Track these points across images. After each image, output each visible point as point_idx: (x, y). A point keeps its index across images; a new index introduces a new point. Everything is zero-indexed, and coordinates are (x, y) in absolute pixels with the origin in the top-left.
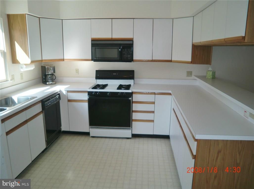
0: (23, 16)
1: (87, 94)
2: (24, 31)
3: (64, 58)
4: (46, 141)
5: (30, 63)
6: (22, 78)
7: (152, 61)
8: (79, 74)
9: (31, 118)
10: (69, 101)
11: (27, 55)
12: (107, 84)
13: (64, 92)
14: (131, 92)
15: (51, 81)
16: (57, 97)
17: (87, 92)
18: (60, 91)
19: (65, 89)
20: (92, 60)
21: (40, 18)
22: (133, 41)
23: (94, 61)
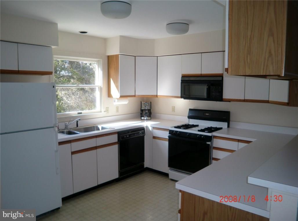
0: (117, 56)
1: (168, 132)
2: (117, 69)
3: (158, 95)
4: (119, 171)
5: (120, 98)
6: (117, 111)
7: (245, 101)
8: (175, 112)
9: (99, 146)
10: (154, 138)
11: (118, 90)
12: (198, 124)
13: (150, 128)
14: (211, 135)
15: (146, 116)
16: (141, 132)
17: (169, 131)
18: (147, 127)
19: (151, 125)
20: (181, 97)
21: (136, 57)
22: (223, 77)
23: (184, 99)
